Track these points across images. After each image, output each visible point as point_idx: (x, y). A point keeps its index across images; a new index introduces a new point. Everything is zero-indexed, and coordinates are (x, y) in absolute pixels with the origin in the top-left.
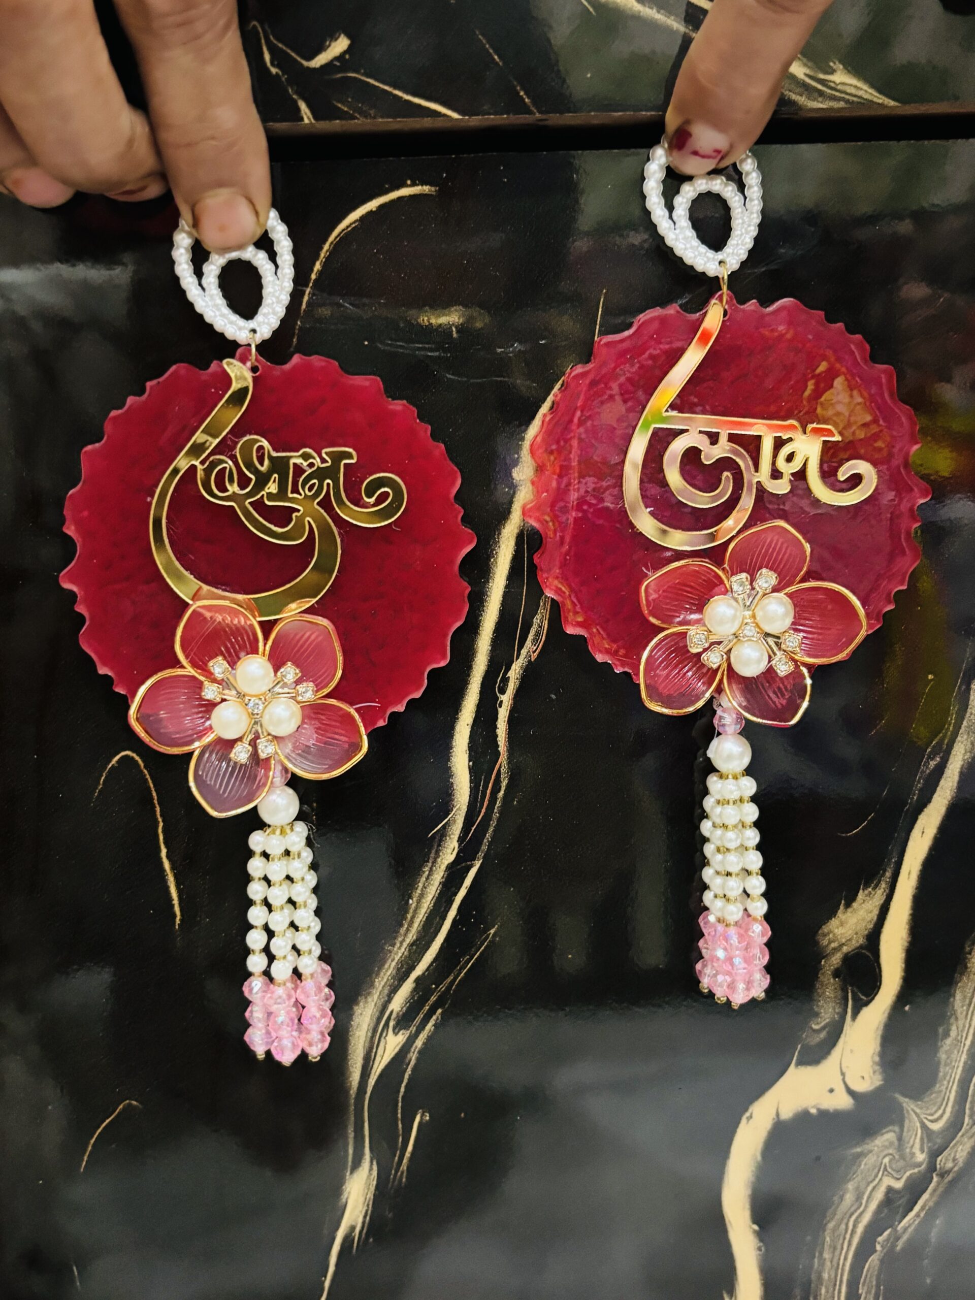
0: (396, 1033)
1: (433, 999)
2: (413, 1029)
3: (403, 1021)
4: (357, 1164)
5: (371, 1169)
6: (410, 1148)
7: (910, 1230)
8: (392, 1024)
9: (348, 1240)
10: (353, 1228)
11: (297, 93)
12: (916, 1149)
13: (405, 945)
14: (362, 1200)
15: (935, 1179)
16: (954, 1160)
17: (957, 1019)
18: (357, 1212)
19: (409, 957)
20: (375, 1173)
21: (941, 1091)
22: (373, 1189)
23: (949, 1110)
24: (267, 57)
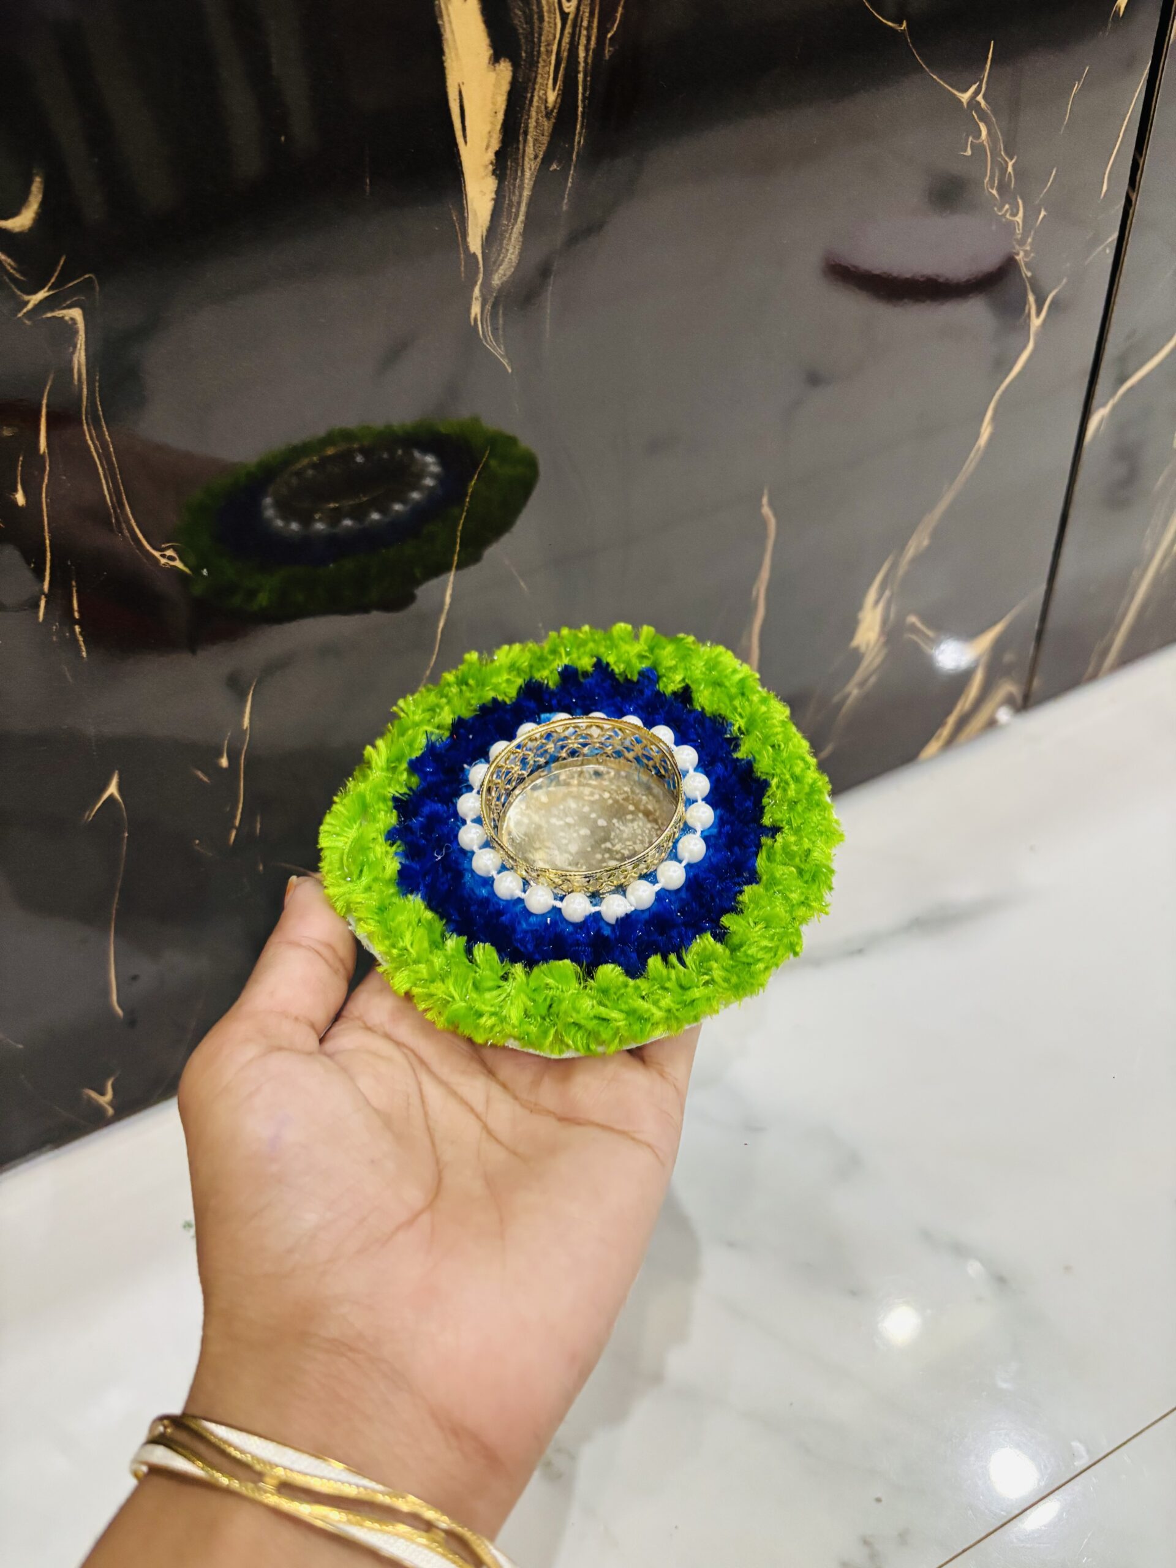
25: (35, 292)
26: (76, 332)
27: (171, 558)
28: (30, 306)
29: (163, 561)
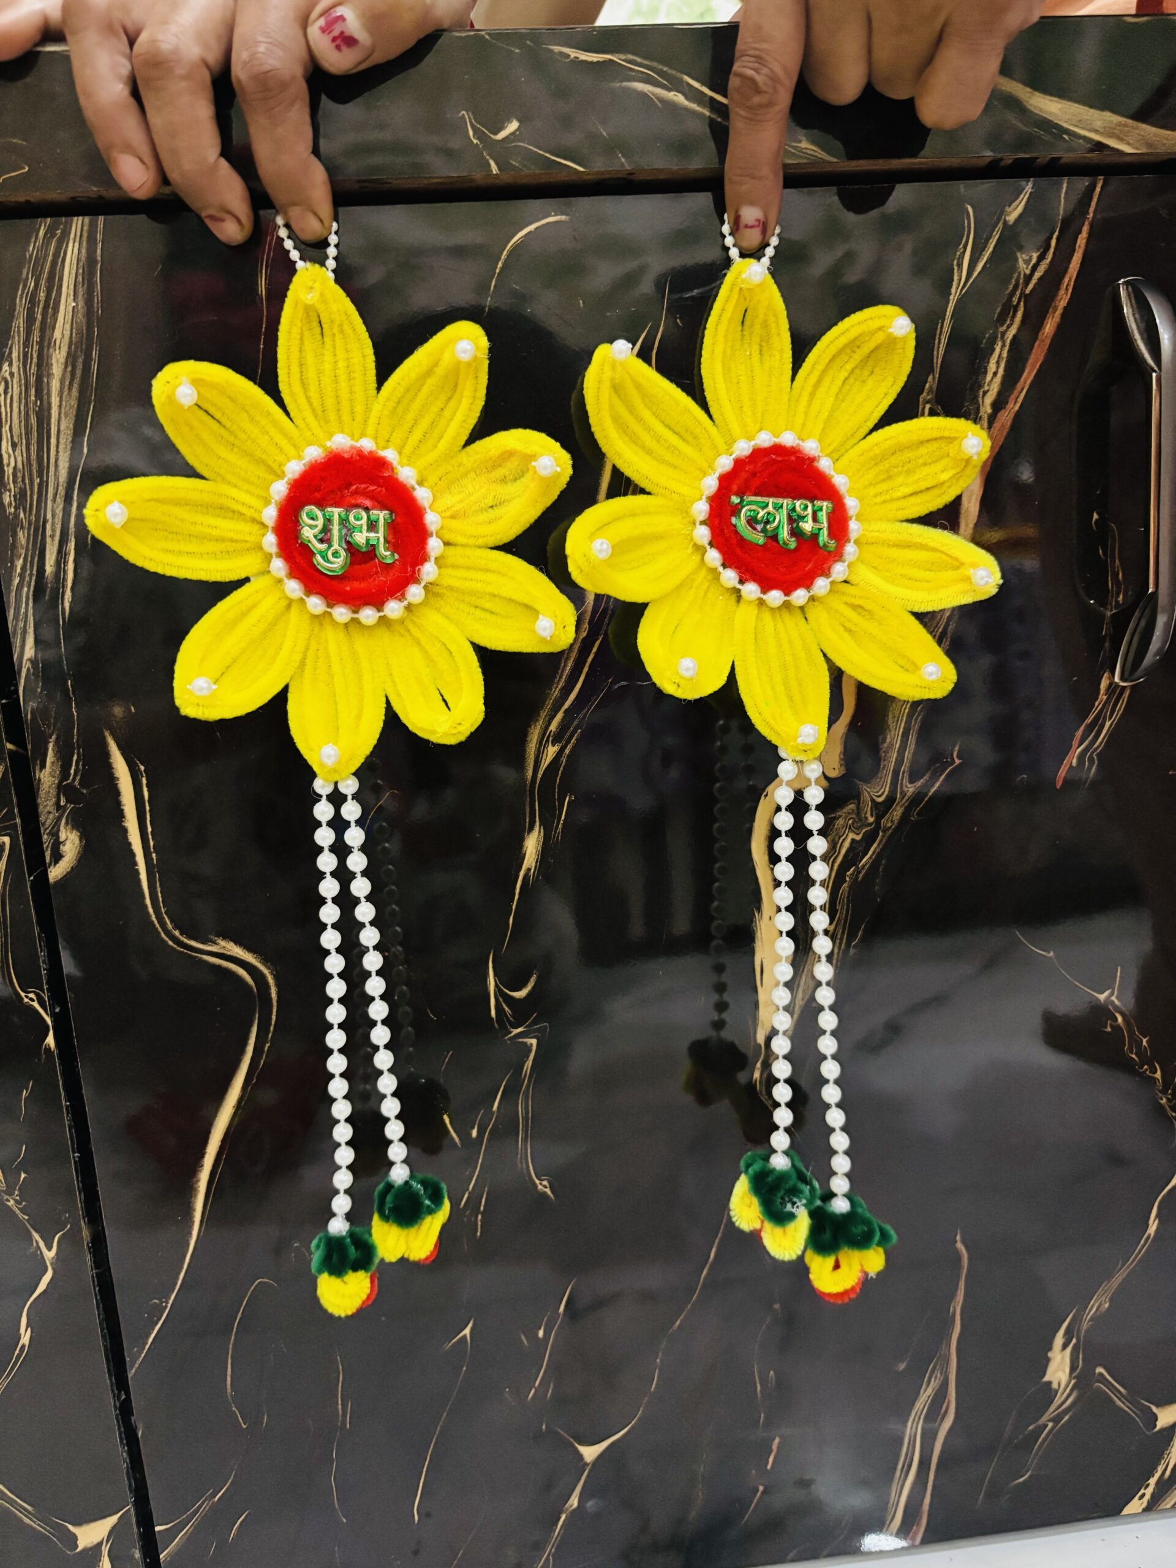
0: (553, 745)
1: (575, 723)
2: (564, 742)
3: (557, 738)
4: (531, 829)
5: (540, 831)
6: (563, 818)
7: (866, 867)
8: (551, 739)
9: (526, 876)
10: (529, 870)
11: (489, 154)
12: (868, 815)
13: (558, 689)
14: (534, 851)
15: (881, 834)
16: (892, 821)
17: (890, 731)
18: (531, 860)
19: (561, 697)
20: (542, 834)
21: (881, 778)
22: (541, 844)
23: (887, 789)
24: (471, 133)
25: (517, 1028)
26: (530, 1051)
27: (545, 1187)
28: (512, 1034)
29: (540, 1187)
